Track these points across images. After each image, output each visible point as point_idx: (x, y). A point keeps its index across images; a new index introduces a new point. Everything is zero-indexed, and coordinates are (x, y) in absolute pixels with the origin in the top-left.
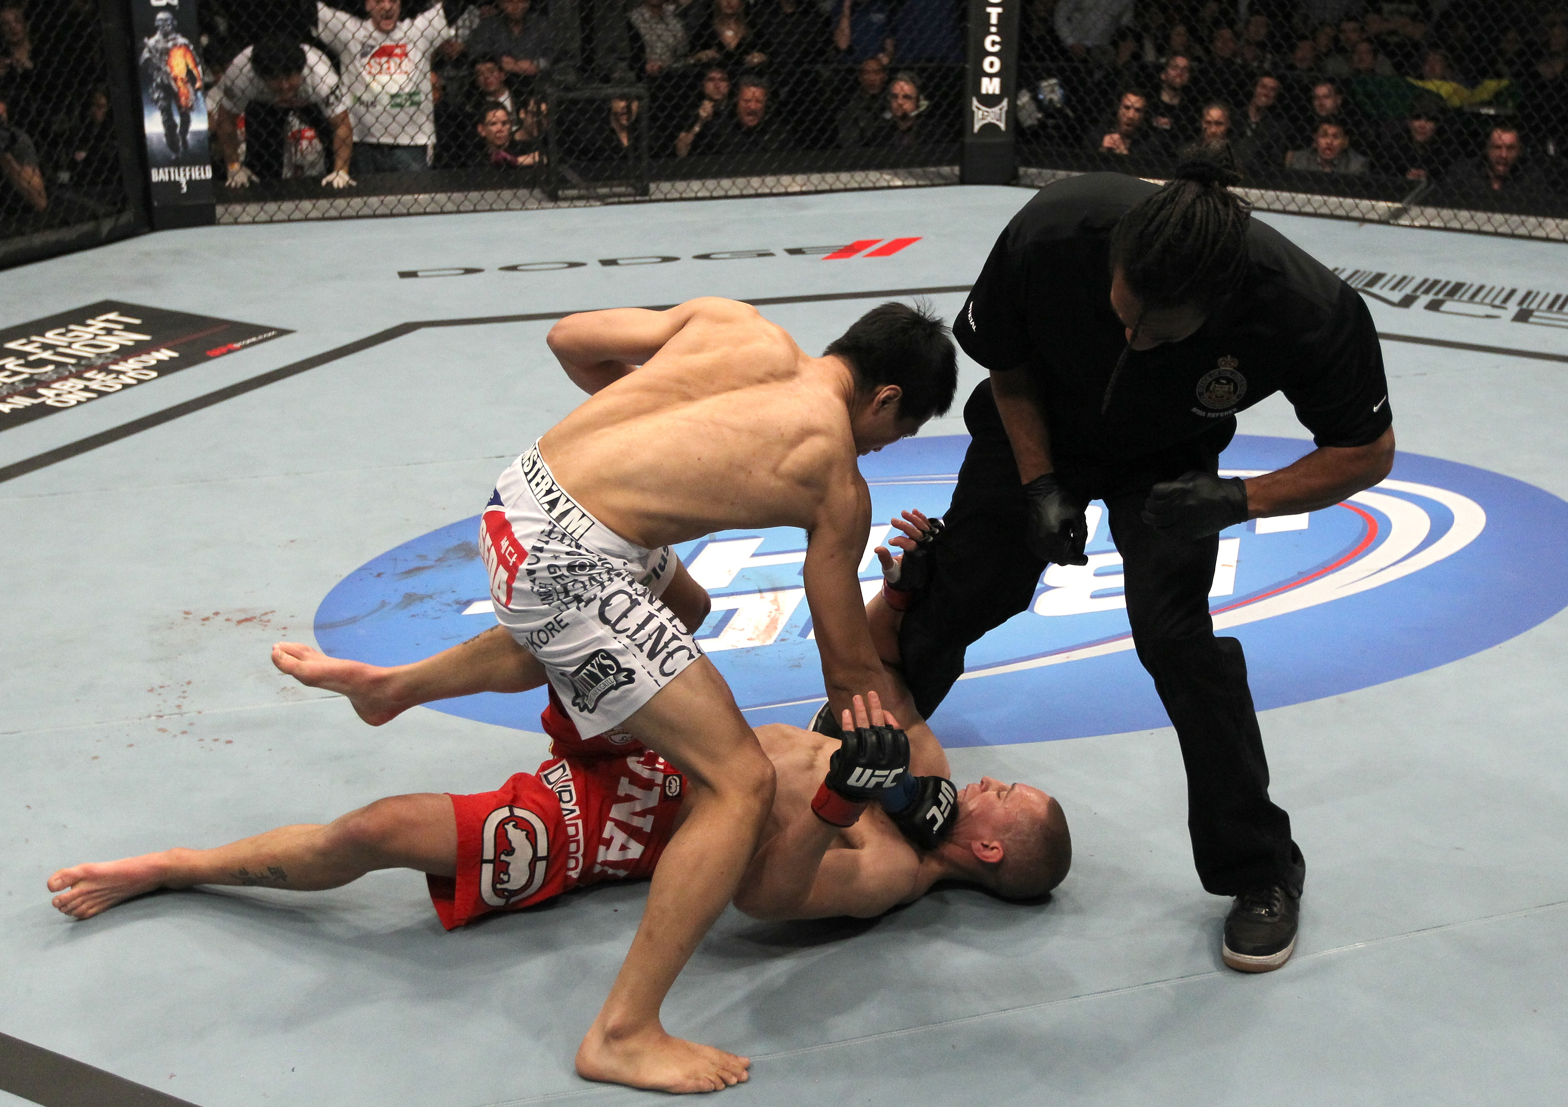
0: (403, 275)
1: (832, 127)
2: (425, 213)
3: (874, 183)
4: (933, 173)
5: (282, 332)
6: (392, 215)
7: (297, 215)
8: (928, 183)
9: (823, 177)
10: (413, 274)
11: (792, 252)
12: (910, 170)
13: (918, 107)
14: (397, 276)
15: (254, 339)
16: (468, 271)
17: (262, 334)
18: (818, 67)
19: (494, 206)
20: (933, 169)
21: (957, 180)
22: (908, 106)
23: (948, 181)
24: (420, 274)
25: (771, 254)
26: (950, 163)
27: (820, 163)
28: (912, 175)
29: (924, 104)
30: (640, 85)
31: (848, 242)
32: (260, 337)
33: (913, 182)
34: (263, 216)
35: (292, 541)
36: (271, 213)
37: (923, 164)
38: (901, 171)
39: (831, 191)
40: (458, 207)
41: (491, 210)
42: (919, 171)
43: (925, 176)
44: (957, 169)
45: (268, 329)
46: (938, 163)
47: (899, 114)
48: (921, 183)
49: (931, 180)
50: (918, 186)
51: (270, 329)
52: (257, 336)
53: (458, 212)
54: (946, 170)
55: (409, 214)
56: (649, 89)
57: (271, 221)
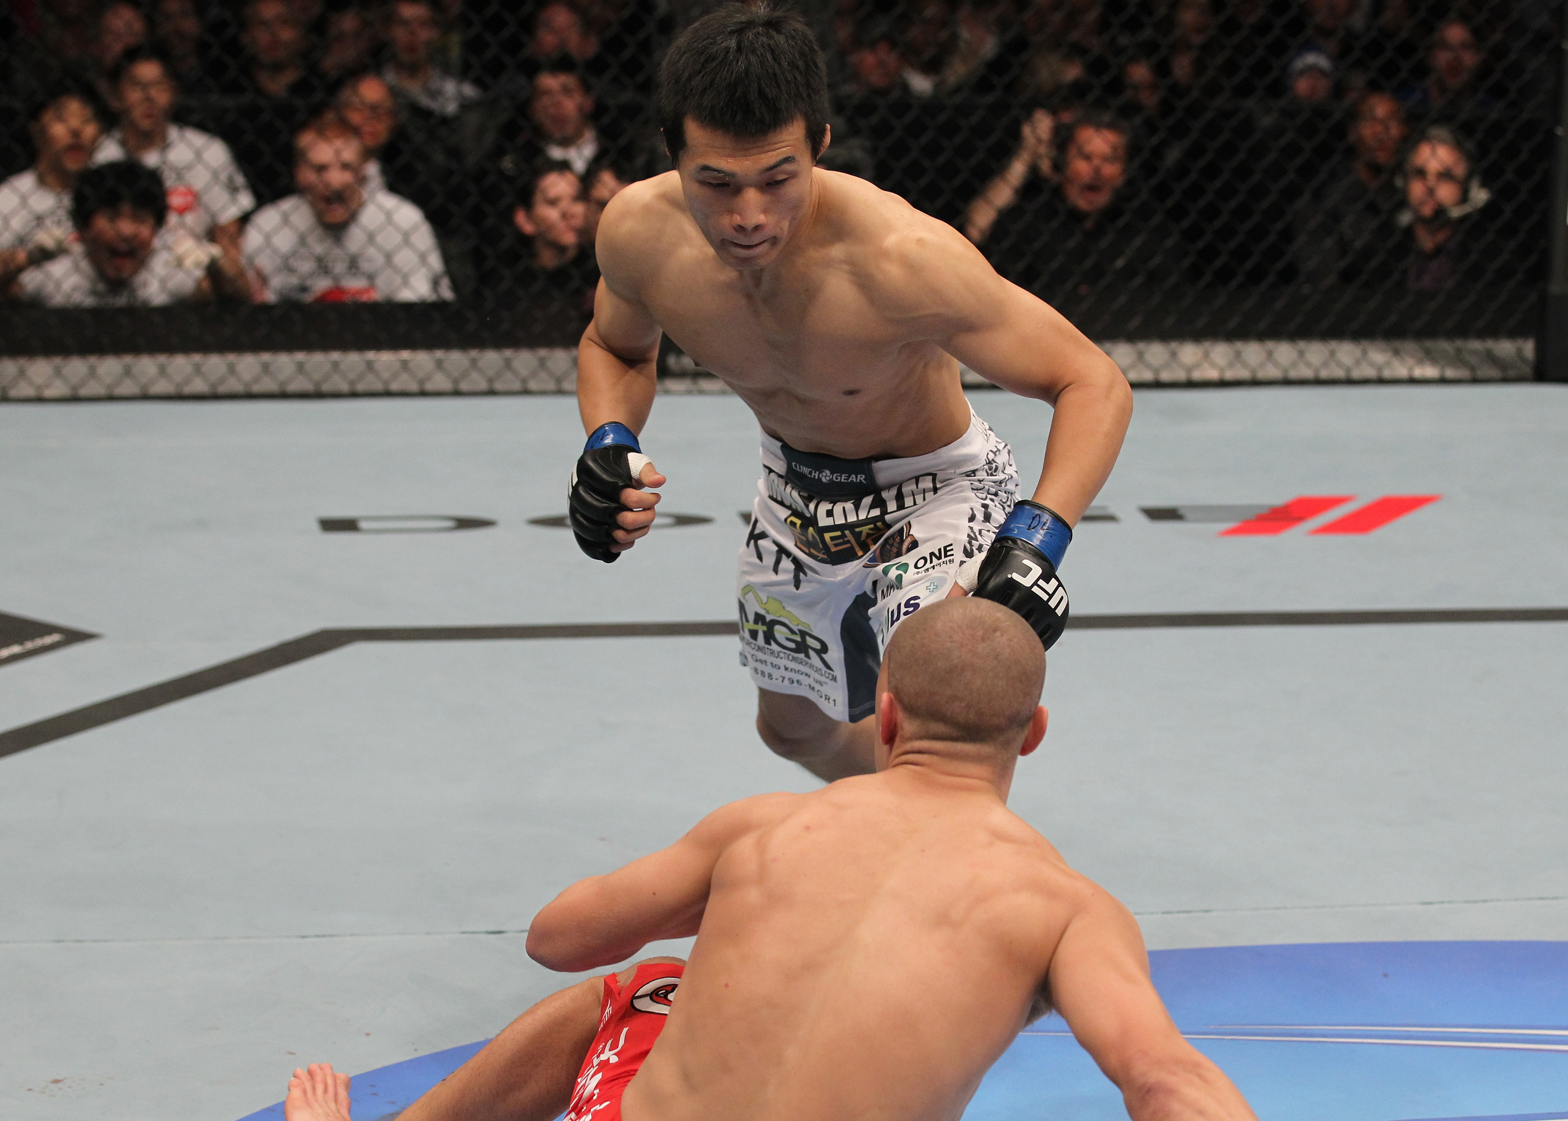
0: (330, 525)
1: (1280, 225)
2: (388, 394)
3: (1348, 370)
4: (1475, 353)
5: (73, 637)
6: (318, 395)
7: (128, 388)
8: (1464, 373)
9: (1238, 354)
10: (348, 525)
11: (1157, 514)
12: (1429, 344)
13: (1464, 198)
14: (315, 527)
15: (16, 649)
16: (465, 523)
17: (32, 637)
18: (1250, 103)
19: (533, 385)
20: (1476, 345)
21: (1527, 370)
22: (1446, 193)
23: (1512, 373)
24: (363, 525)
25: (1111, 518)
26: (1513, 334)
27: (1232, 323)
28: (1430, 357)
29: (1480, 196)
30: (855, 142)
31: (1279, 498)
32: (30, 645)
33: (1430, 371)
34: (58, 389)
35: (56, 1081)
36: (75, 381)
37: (1462, 331)
38: (1410, 346)
39: (1255, 383)
40: (456, 381)
41: (526, 392)
42: (1445, 346)
43: (1458, 359)
44: (1528, 348)
45: (44, 629)
46: (1492, 331)
47: (1427, 211)
48: (1450, 373)
49: (1473, 369)
50: (1443, 381)
51: (48, 629)
52: (21, 643)
53: (457, 393)
54: (1505, 348)
55: (354, 395)
56: (874, 151)
57: (74, 399)
